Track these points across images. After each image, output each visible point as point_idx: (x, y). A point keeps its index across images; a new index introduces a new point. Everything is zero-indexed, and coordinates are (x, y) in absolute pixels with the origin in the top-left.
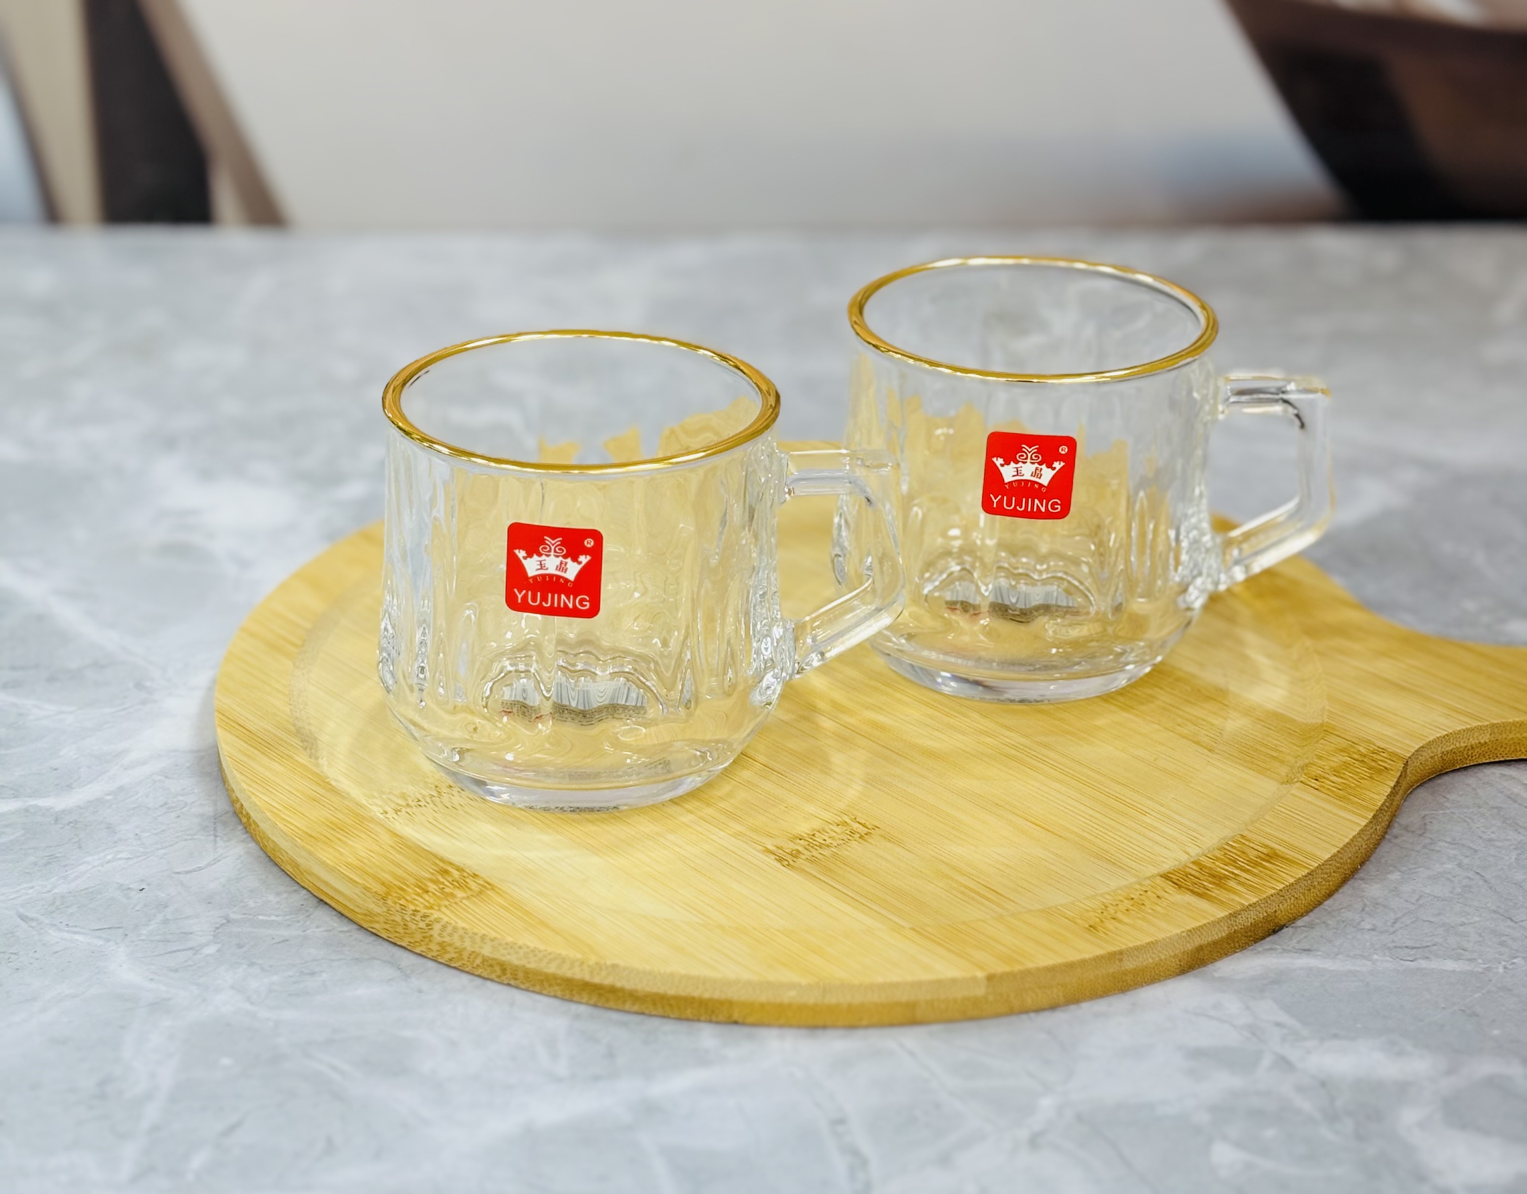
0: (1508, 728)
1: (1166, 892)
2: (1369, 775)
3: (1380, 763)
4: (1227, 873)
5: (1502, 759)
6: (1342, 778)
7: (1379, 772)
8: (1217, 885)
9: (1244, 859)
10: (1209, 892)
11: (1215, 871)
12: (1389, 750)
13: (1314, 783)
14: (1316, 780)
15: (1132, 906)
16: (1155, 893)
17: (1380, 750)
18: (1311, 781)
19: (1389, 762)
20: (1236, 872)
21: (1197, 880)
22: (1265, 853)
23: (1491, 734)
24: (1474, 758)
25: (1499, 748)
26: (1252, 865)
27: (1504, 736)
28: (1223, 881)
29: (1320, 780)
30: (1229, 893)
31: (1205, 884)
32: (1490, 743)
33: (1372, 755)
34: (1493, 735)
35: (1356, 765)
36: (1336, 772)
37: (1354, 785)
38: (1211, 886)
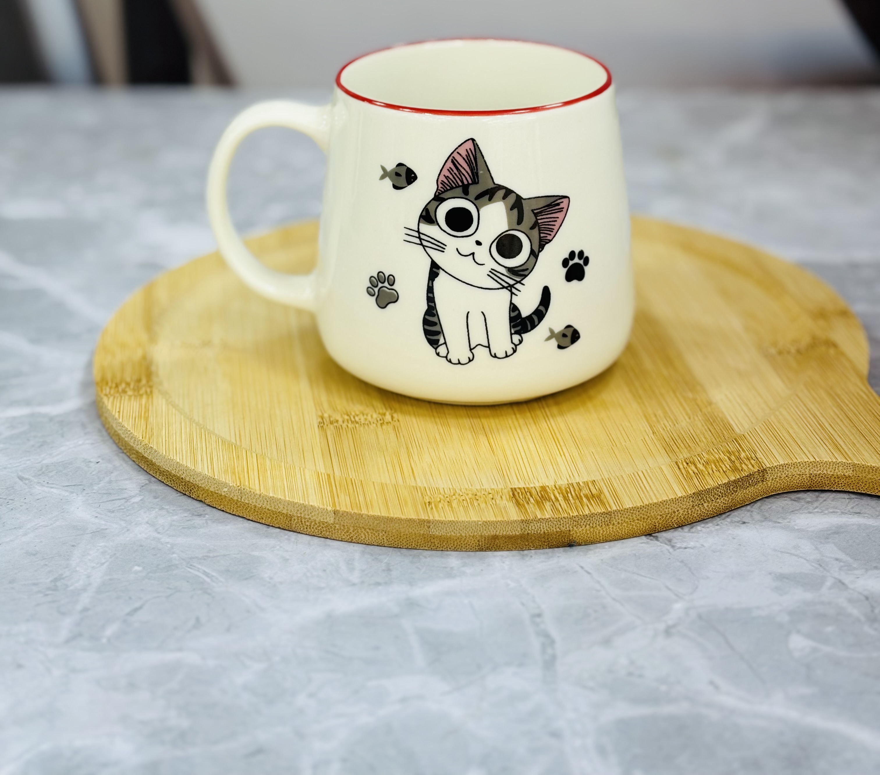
0: (867, 470)
1: (501, 497)
2: (725, 470)
3: (743, 466)
4: (553, 497)
5: (862, 492)
6: (706, 467)
7: (735, 469)
8: (537, 502)
9: (575, 493)
10: (526, 505)
11: (548, 495)
12: (760, 460)
13: (683, 465)
14: (687, 464)
15: (470, 499)
16: (493, 496)
17: (755, 458)
18: (682, 463)
19: (750, 466)
20: (560, 498)
21: (529, 496)
22: (593, 493)
23: (853, 471)
24: (840, 485)
25: (861, 483)
26: (575, 497)
27: (864, 475)
28: (544, 501)
29: (690, 464)
30: (537, 508)
31: (531, 499)
32: (853, 477)
33: (745, 460)
34: (855, 472)
35: (725, 463)
36: (707, 463)
37: (707, 472)
38: (533, 501)
